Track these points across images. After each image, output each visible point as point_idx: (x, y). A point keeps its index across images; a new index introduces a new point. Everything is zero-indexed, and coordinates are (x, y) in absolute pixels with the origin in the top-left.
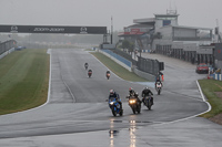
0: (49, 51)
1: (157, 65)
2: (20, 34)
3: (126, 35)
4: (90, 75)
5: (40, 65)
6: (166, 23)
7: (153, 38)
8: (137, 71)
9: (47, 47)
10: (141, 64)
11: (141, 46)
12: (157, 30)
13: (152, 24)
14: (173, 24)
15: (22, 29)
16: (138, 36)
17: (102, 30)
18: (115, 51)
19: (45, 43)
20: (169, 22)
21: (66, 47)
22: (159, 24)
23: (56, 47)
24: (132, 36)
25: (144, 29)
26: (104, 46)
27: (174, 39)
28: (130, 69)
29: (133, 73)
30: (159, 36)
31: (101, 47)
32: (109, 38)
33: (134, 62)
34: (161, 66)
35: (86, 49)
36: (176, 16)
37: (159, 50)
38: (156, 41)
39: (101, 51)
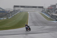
0: (29, 13)
3: (48, 9)
7: (55, 9)
8: (51, 18)
10: (52, 16)
11: (52, 12)
13: (55, 6)
15: (22, 7)
16: (51, 9)
17: (42, 7)
19: (27, 10)
21: (33, 12)
23: (30, 11)
25: (53, 7)
26: (43, 11)
29: (50, 18)
31: (42, 12)
32: (44, 9)
35: (38, 12)
39: (42, 13)
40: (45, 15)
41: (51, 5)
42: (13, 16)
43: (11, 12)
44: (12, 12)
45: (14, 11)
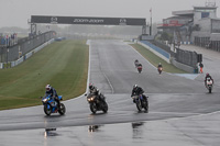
0: (88, 42)
1: (195, 57)
2: (60, 25)
3: (165, 26)
4: (140, 70)
5: (79, 56)
6: (205, 15)
7: (191, 30)
8: (175, 62)
9: (86, 39)
10: (179, 55)
11: (180, 37)
12: (196, 22)
13: (191, 16)
14: (211, 16)
16: (177, 28)
17: (141, 22)
18: (153, 42)
19: (84, 34)
20: (208, 14)
21: (105, 38)
22: (198, 16)
23: (95, 38)
24: (171, 28)
25: (182, 21)
27: (213, 31)
28: (168, 61)
29: (172, 64)
30: (197, 28)
31: (140, 39)
32: (148, 29)
33: (172, 54)
34: (199, 58)
35: (125, 40)
36: (214, 8)
37: (198, 42)
38: (195, 33)
39: (139, 43)
40: (151, 50)
41: (173, 13)
42: (28, 55)
43: (21, 42)
44: (26, 39)
45: (33, 36)
